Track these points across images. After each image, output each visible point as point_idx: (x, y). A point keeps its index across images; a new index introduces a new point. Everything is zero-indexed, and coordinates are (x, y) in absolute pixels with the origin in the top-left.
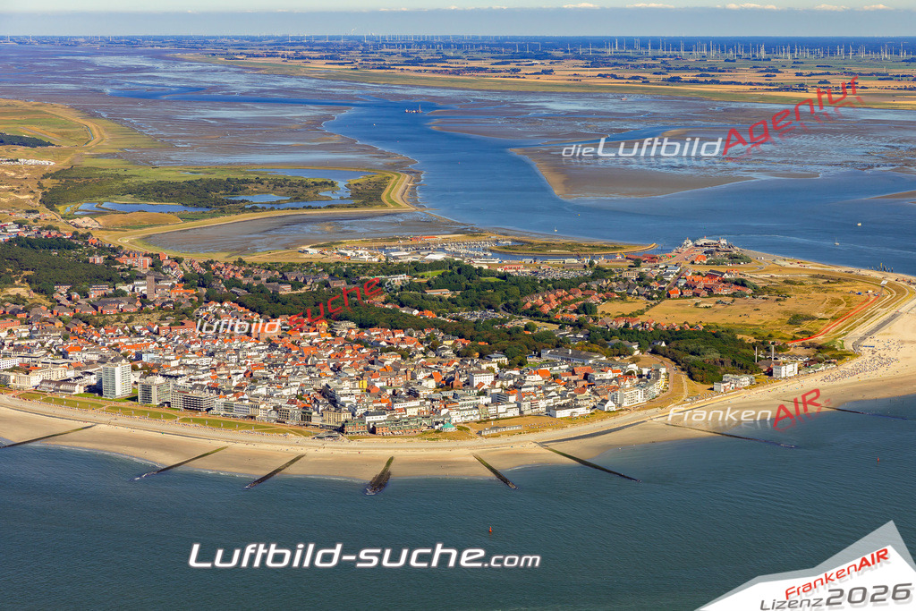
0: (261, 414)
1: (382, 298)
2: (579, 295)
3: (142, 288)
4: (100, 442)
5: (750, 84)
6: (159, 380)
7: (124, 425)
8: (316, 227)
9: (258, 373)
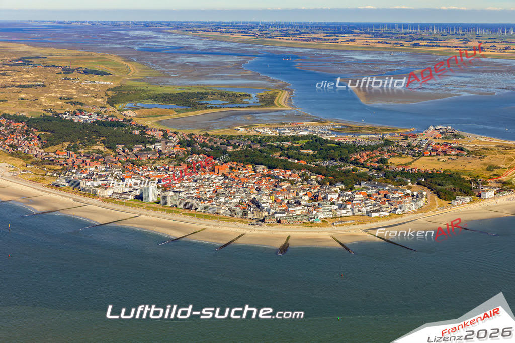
0: (222, 212)
1: (278, 154)
2: (378, 154)
3: (159, 147)
4: (143, 225)
5: (456, 47)
6: (171, 194)
7: (154, 216)
8: (243, 117)
9: (219, 191)
